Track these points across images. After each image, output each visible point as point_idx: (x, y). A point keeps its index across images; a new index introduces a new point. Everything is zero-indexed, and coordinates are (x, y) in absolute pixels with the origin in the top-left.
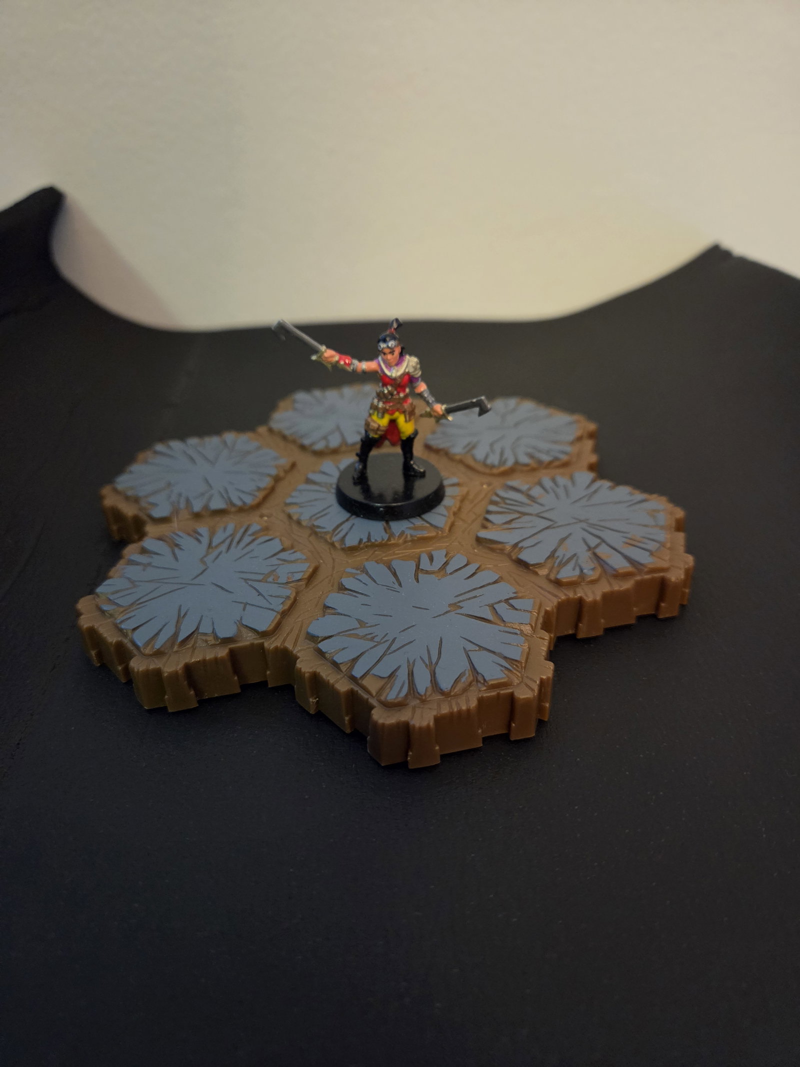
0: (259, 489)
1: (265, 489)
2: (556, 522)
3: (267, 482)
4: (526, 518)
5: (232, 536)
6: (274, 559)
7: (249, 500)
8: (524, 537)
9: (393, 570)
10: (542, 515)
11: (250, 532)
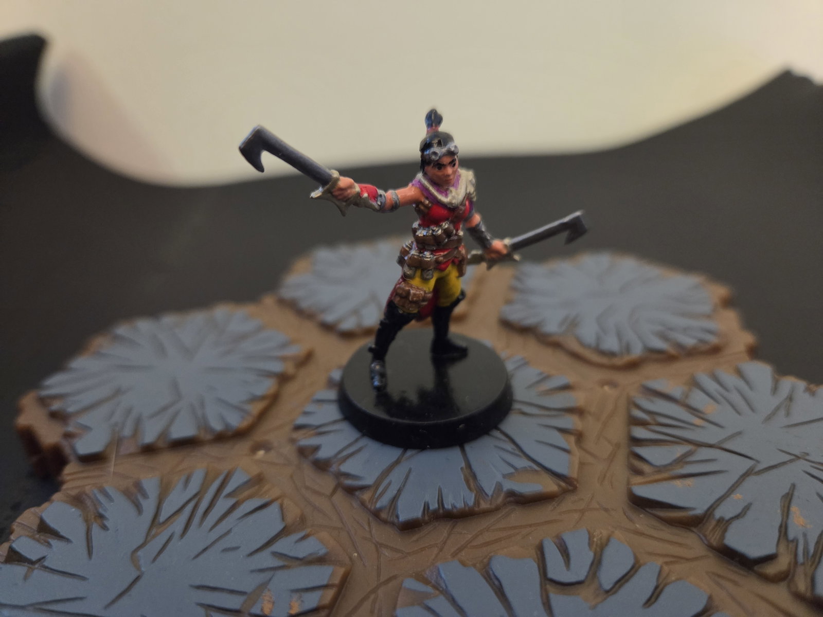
0: (254, 399)
1: (263, 398)
2: (758, 462)
3: (267, 386)
4: (704, 453)
5: (198, 496)
6: (266, 554)
7: (236, 421)
8: (717, 496)
9: (496, 583)
10: (728, 446)
11: (229, 489)
